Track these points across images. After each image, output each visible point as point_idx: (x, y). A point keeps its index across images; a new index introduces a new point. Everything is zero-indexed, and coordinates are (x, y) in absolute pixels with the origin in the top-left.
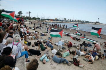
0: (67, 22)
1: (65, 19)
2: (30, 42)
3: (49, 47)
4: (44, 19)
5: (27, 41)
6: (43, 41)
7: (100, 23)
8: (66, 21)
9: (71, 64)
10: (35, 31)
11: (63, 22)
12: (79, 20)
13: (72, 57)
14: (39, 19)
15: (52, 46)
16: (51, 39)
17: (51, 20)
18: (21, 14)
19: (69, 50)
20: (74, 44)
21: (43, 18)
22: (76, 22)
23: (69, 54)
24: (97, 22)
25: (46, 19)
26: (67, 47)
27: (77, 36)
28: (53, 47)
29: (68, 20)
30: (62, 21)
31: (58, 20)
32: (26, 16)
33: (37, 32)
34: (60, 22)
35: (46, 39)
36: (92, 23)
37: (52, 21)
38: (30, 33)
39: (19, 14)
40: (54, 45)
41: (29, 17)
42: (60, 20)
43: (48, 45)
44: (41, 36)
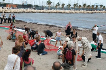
0: (55, 11)
1: (49, 3)
8: (52, 8)
11: (45, 10)
12: (85, 5)
22: (77, 9)
29: (57, 6)
30: (42, 8)
34: (37, 10)
42: (37, 7)
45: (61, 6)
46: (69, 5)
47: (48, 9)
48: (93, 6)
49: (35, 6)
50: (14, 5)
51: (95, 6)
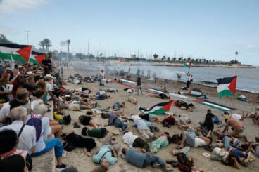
1: (156, 56)
2: (69, 116)
3: (116, 127)
4: (104, 58)
5: (62, 114)
6: (101, 112)
7: (240, 64)
8: (158, 61)
9: (173, 169)
10: (81, 89)
11: (152, 63)
12: (189, 59)
13: (175, 152)
14: (91, 57)
15: (125, 123)
17: (121, 59)
18: (48, 46)
20: (179, 116)
21: (101, 55)
22: (182, 62)
23: (167, 143)
24: (233, 62)
25: (108, 58)
27: (184, 97)
28: (126, 127)
29: (163, 59)
30: (149, 61)
31: (138, 59)
32: (59, 52)
34: (143, 63)
35: (109, 108)
36: (222, 63)
38: (69, 93)
39: (41, 47)
41: (66, 53)
42: (144, 60)
43: (114, 121)
44: (96, 100)
45: (166, 60)
46: (175, 59)
47: (154, 61)
48: (197, 60)
49: (142, 59)
50: (124, 58)
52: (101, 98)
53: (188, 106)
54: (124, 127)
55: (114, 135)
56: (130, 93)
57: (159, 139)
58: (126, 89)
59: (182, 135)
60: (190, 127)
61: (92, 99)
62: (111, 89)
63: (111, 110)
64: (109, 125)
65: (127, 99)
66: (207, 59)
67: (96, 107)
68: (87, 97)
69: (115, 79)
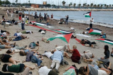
0: (68, 9)
1: (64, 3)
4: (19, 4)
6: (19, 51)
8: (66, 7)
11: (61, 9)
12: (92, 4)
14: (7, 3)
15: (40, 59)
16: (37, 45)
17: (35, 5)
19: (74, 66)
22: (86, 8)
25: (23, 5)
26: (71, 60)
28: (41, 62)
29: (70, 5)
30: (58, 7)
31: (49, 6)
33: (4, 33)
34: (54, 9)
37: (36, 9)
40: (43, 58)
43: (31, 57)
44: (14, 40)
45: (73, 6)
46: (80, 5)
47: (62, 7)
48: (99, 5)
49: (53, 5)
50: (37, 5)
51: (100, 6)
52: (19, 38)
53: (91, 44)
54: (39, 62)
55: (31, 69)
56: (43, 34)
57: (69, 71)
58: (40, 31)
59: (87, 67)
60: (94, 60)
61: (10, 40)
62: (27, 31)
63: (27, 48)
64: (26, 61)
65: (41, 39)
66: (107, 5)
67: (14, 46)
68: (6, 38)
69: (31, 23)
